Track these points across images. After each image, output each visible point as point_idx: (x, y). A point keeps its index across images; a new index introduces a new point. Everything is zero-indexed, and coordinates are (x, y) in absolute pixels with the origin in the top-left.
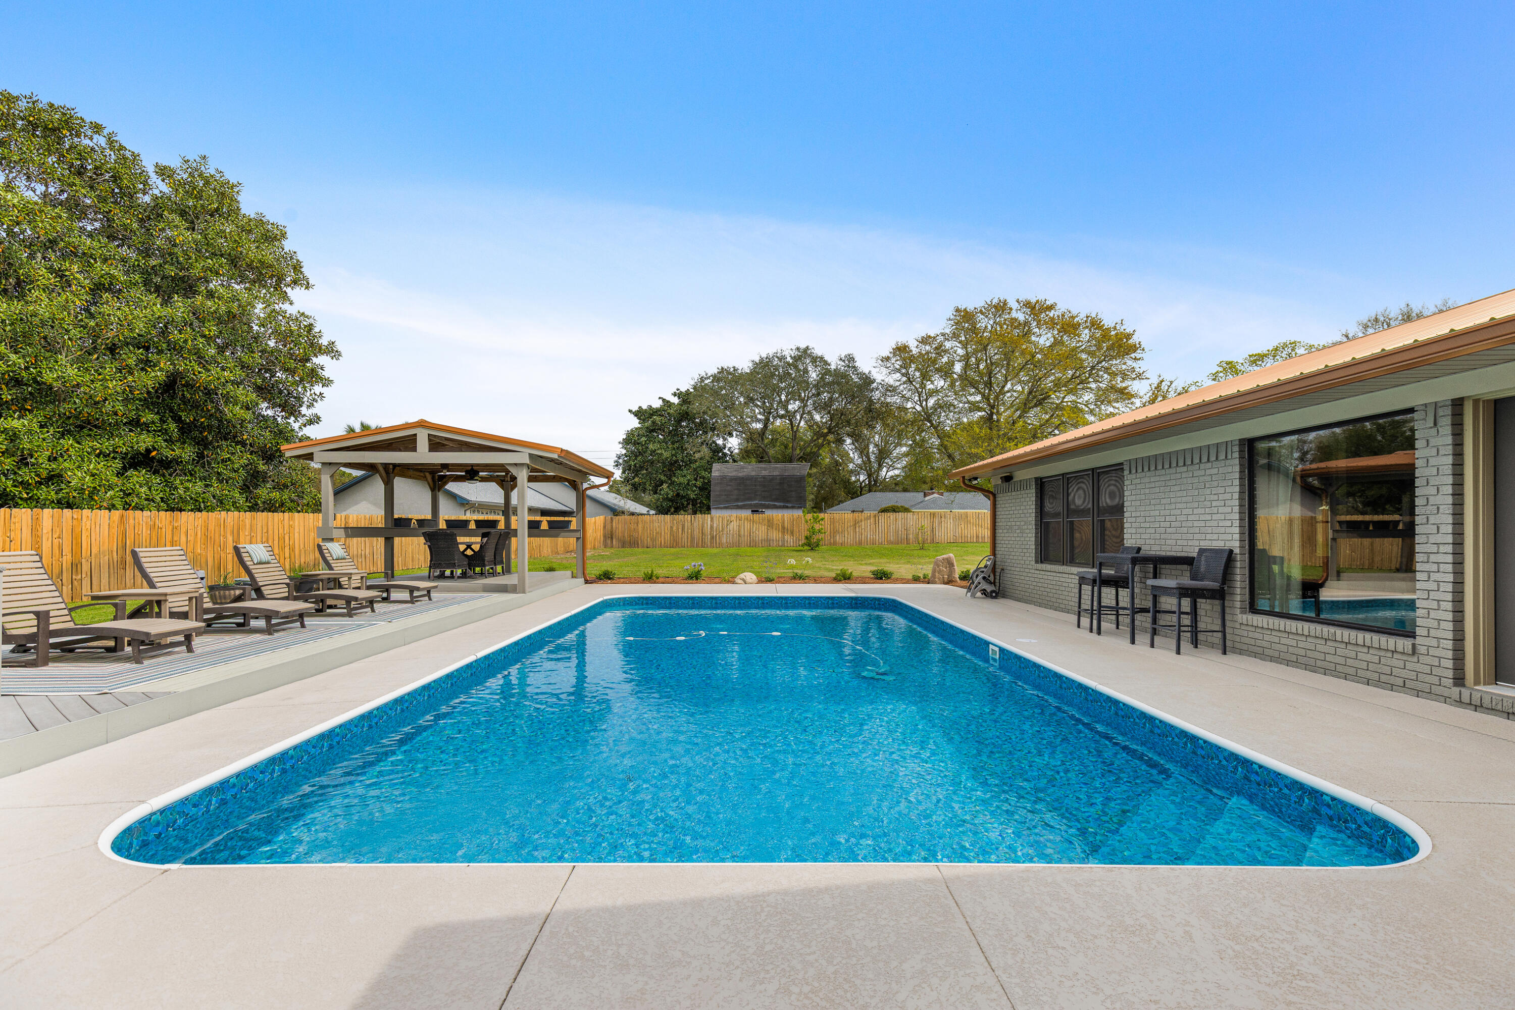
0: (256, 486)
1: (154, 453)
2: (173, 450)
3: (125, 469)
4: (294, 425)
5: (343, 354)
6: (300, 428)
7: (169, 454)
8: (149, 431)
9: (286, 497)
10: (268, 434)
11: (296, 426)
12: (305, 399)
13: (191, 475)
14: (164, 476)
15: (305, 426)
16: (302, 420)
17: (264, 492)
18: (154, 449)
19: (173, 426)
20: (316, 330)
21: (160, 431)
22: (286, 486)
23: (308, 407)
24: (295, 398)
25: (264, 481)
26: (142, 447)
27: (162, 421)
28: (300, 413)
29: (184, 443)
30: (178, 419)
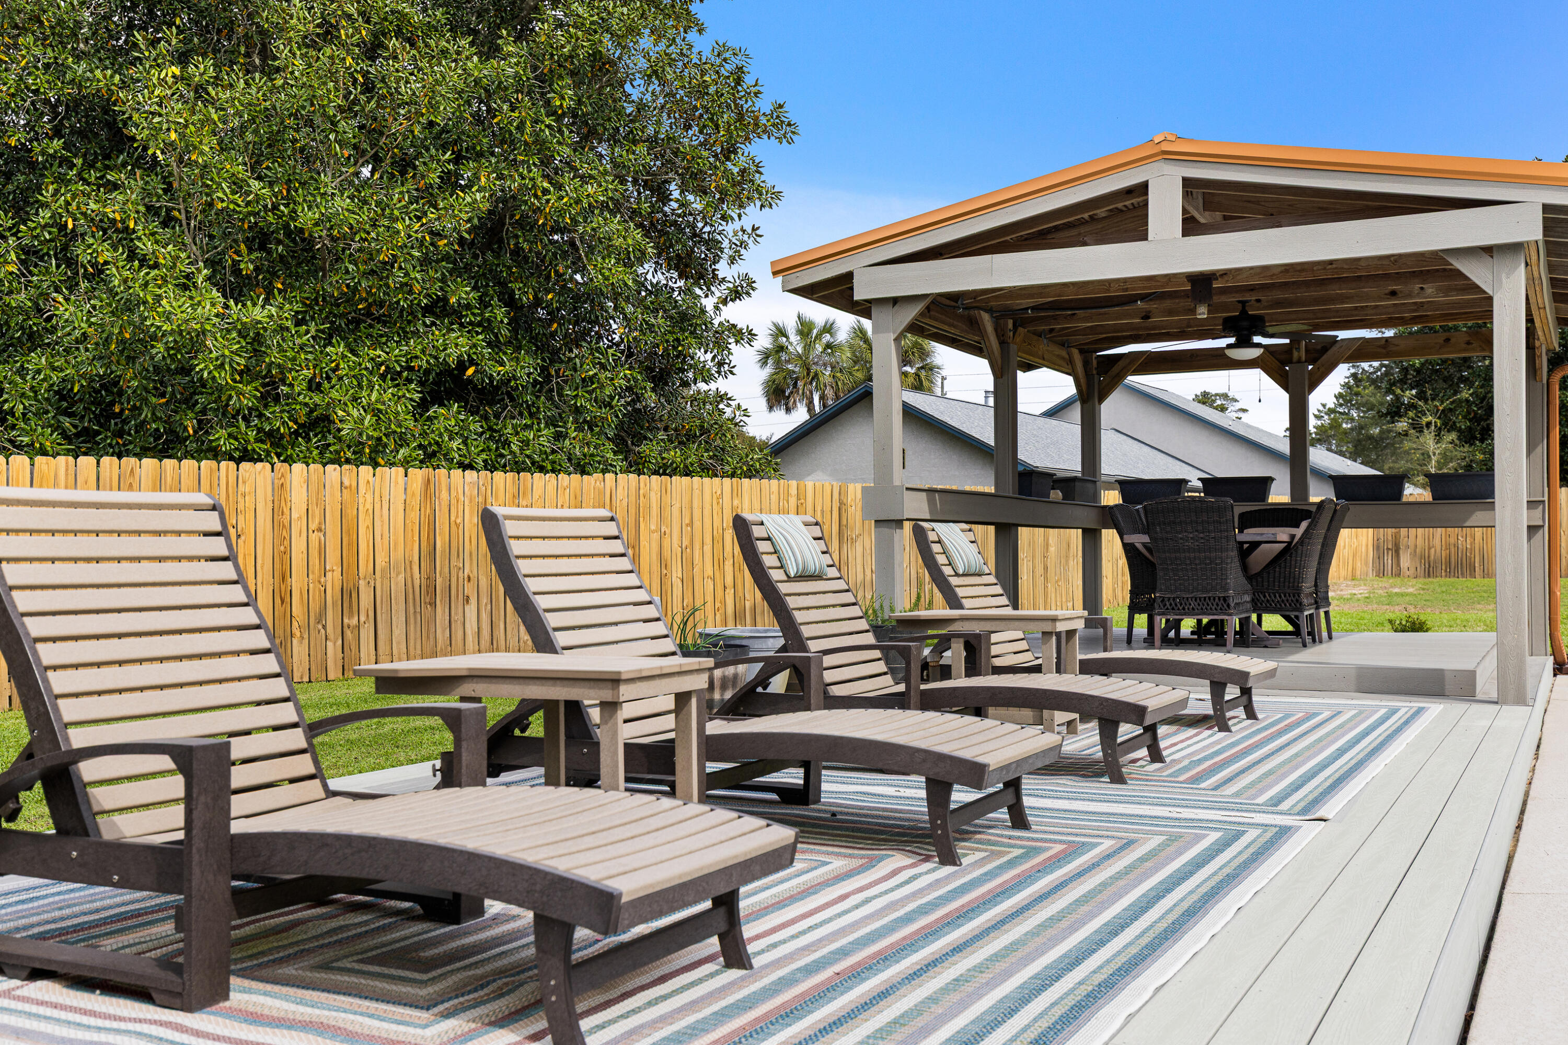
0: (640, 439)
1: (470, 371)
2: (502, 364)
3: (423, 405)
4: (704, 301)
5: (800, 130)
6: (717, 308)
7: (497, 371)
8: (462, 325)
9: (693, 459)
10: (661, 321)
11: (709, 303)
12: (726, 244)
13: (531, 415)
14: (485, 418)
15: (725, 302)
16: (719, 292)
17: (650, 449)
18: (472, 362)
19: (500, 313)
20: (749, 80)
21: (479, 324)
22: (691, 437)
23: (732, 261)
24: (707, 242)
25: (650, 430)
26: (452, 355)
27: (484, 303)
28: (715, 276)
29: (518, 349)
30: (510, 301)
